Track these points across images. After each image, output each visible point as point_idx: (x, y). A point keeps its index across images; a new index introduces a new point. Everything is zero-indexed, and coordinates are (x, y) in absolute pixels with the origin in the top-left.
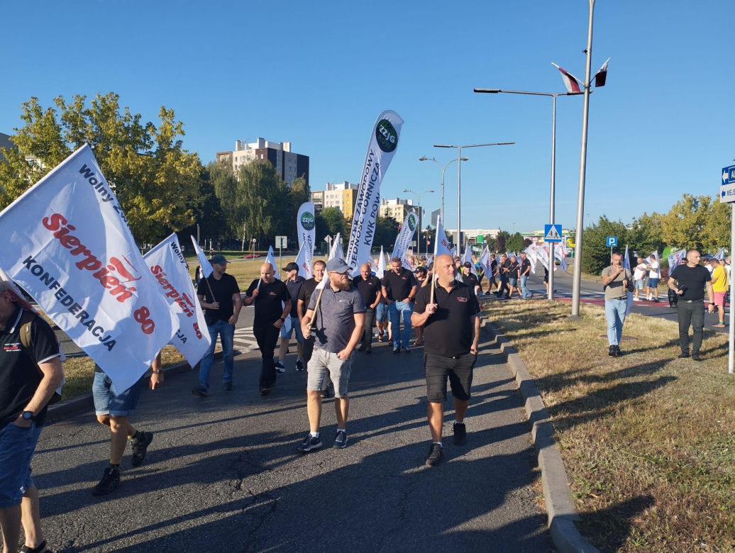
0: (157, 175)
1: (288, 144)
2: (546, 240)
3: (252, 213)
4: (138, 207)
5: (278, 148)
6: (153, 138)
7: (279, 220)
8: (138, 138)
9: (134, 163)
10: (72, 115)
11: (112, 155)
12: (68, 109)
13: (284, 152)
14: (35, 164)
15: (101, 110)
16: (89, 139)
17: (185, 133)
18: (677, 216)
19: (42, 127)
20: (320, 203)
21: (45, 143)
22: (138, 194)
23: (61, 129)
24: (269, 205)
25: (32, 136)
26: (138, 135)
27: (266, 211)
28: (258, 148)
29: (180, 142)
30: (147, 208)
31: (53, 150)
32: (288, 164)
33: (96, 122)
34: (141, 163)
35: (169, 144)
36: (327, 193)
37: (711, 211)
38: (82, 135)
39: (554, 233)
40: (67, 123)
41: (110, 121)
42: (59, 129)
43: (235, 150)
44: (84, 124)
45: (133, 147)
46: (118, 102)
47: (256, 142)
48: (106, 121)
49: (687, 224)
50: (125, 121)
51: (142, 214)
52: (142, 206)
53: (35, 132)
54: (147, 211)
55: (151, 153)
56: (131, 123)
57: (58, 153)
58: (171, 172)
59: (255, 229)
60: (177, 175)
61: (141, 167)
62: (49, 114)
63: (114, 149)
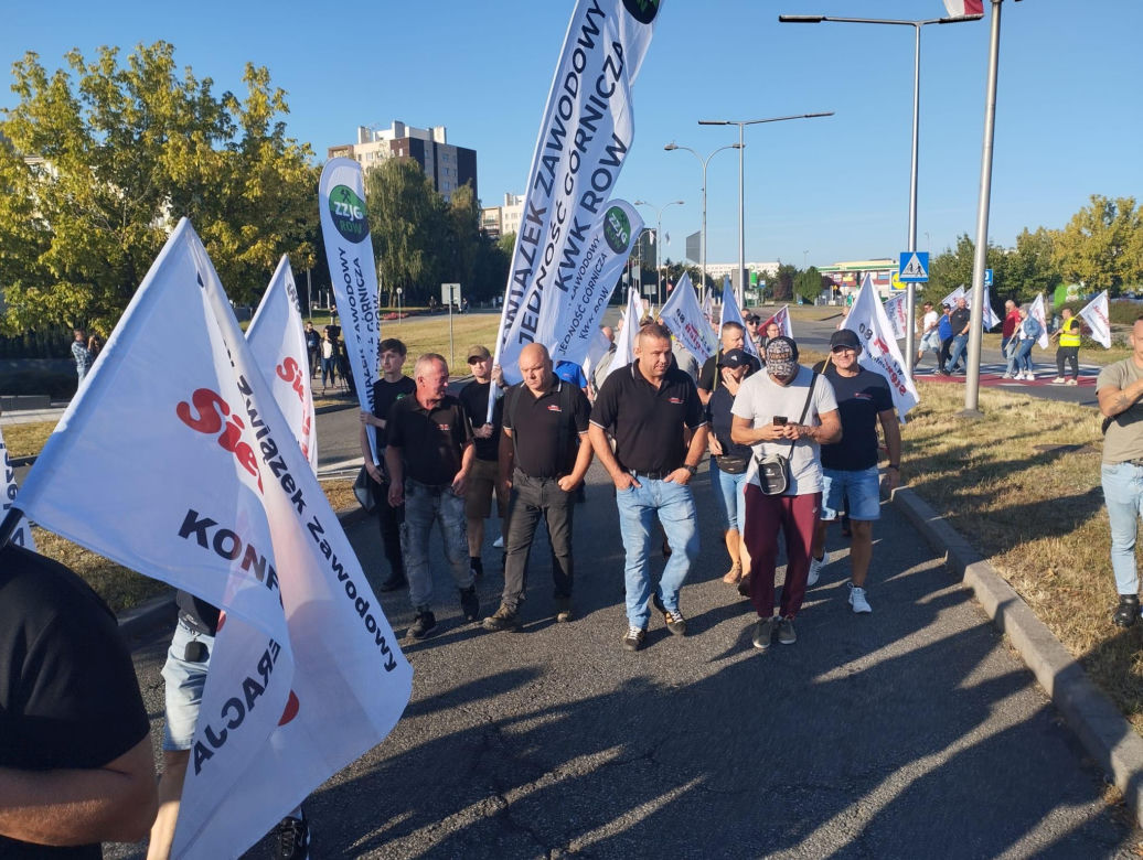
0: (247, 184)
1: (442, 129)
2: (901, 280)
3: (390, 245)
4: (218, 240)
5: (425, 137)
6: (236, 119)
7: (435, 257)
8: (211, 120)
9: (207, 164)
10: (98, 81)
11: (169, 150)
12: (90, 72)
13: (435, 144)
14: (42, 171)
15: (146, 72)
16: (129, 123)
17: (290, 107)
18: (1080, 233)
19: (48, 105)
20: (495, 227)
21: (57, 132)
22: (217, 218)
23: (80, 107)
24: (417, 232)
25: (33, 120)
26: (211, 115)
27: (414, 242)
28: (393, 138)
29: (281, 126)
30: (234, 242)
31: (69, 144)
32: (442, 164)
33: (139, 93)
34: (220, 164)
35: (263, 128)
36: (505, 210)
37: (1135, 221)
38: (117, 116)
39: (915, 267)
40: (91, 96)
41: (163, 91)
42: (77, 108)
43: (357, 143)
44: (118, 99)
45: (204, 134)
46: (173, 57)
47: (390, 128)
48: (156, 91)
49: (1098, 244)
50: (186, 90)
51: (227, 251)
52: (225, 238)
53: (38, 114)
54: (235, 247)
55: (234, 145)
56: (197, 95)
57: (80, 151)
58: (272, 179)
59: (396, 273)
60: (280, 182)
61: (220, 170)
62: (59, 80)
63: (171, 139)
